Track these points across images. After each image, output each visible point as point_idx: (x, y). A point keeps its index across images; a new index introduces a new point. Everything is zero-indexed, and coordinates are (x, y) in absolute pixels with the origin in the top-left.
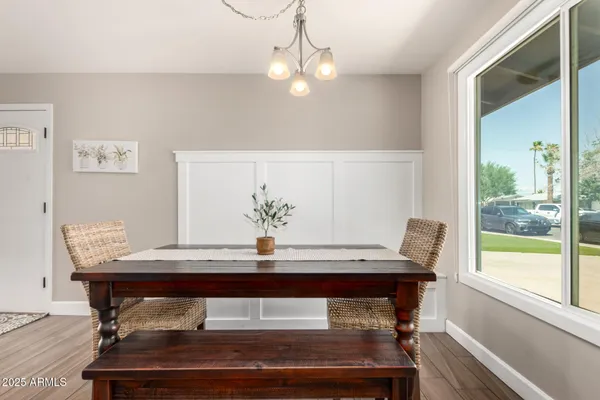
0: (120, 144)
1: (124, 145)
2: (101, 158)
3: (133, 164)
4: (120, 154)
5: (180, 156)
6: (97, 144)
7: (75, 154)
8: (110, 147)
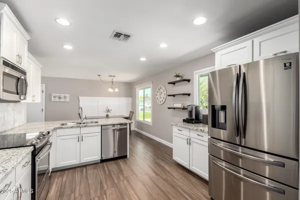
0: (65, 95)
1: (66, 95)
2: (60, 98)
3: (68, 100)
4: (65, 97)
5: (80, 98)
6: (59, 95)
7: (52, 97)
8: (62, 96)
